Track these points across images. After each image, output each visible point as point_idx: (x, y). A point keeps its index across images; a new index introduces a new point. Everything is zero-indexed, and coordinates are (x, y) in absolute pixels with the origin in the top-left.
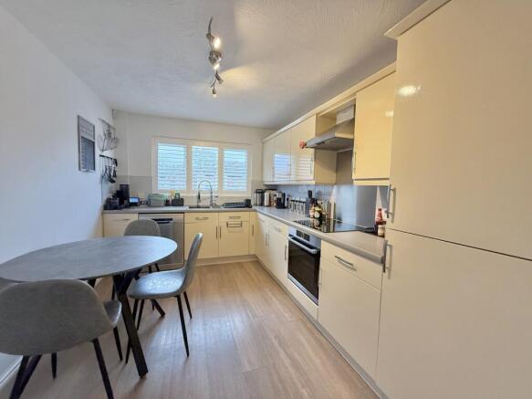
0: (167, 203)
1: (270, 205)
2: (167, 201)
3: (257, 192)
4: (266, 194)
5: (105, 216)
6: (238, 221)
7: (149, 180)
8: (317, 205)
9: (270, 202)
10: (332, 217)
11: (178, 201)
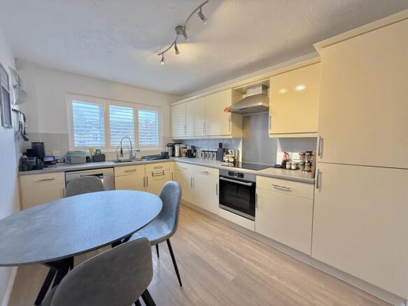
0: (88, 160)
1: (180, 156)
2: (87, 158)
3: (168, 146)
4: (177, 148)
5: (22, 177)
6: (160, 171)
7: (65, 138)
8: (228, 153)
9: (180, 153)
10: (240, 160)
11: (99, 157)
